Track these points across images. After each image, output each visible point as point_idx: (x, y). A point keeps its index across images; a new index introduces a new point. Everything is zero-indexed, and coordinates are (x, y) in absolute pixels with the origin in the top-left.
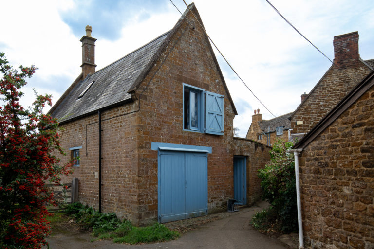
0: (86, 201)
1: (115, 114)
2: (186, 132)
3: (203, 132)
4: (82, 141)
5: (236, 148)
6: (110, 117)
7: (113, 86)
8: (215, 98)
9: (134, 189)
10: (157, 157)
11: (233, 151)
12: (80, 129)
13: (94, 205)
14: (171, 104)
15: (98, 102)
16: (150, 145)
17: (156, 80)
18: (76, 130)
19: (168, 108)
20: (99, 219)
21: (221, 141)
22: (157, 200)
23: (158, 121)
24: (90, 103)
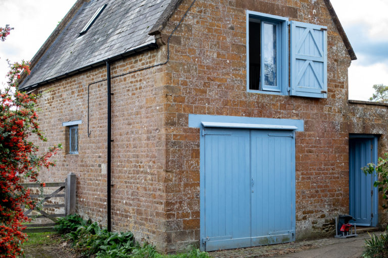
0: (88, 213)
1: (132, 67)
2: (252, 95)
3: (287, 94)
4: (82, 112)
5: (355, 120)
6: (125, 72)
7: (132, 17)
8: (310, 32)
9: (158, 193)
10: (199, 138)
11: (347, 125)
12: (79, 92)
13: (100, 220)
14: (225, 48)
15: (107, 45)
16: (187, 118)
17: (196, 9)
18: (73, 93)
19: (219, 55)
20: (106, 242)
21: (322, 109)
22: (199, 212)
23: (200, 78)
24: (96, 45)
